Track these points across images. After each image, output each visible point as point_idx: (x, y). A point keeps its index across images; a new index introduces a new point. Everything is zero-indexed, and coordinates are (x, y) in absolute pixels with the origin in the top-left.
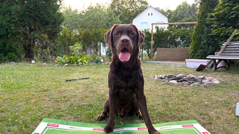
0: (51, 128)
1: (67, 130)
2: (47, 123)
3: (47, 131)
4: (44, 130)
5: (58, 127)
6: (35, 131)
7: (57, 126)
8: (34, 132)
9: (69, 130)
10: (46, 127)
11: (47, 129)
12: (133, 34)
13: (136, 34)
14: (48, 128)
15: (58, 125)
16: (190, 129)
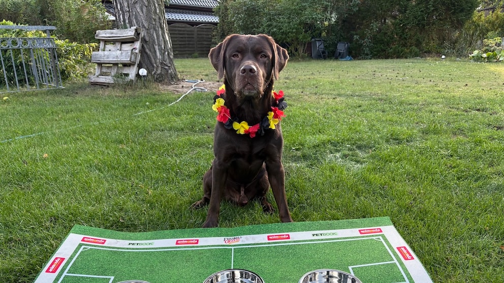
0: (90, 247)
1: (124, 248)
2: (82, 236)
3: (82, 252)
4: (76, 252)
5: (103, 243)
6: (57, 253)
7: (103, 241)
8: (55, 255)
9: (127, 249)
10: (80, 245)
11: (81, 249)
12: (266, 56)
13: (271, 56)
14: (83, 247)
15: (105, 241)
16: (374, 238)
